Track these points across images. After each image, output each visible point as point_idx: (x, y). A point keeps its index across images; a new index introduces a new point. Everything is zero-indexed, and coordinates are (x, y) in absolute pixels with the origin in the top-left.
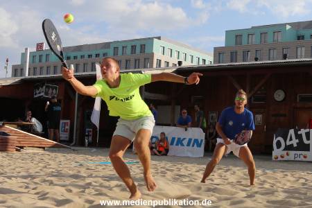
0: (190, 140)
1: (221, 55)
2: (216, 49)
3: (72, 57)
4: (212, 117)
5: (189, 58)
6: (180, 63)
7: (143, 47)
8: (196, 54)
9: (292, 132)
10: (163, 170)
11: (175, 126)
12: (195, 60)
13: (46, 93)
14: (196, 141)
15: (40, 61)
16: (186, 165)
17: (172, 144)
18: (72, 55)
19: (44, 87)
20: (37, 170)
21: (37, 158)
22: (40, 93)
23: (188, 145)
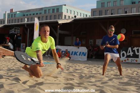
0: (80, 53)
1: (95, 12)
2: (92, 10)
3: (26, 15)
4: (91, 42)
5: (79, 14)
6: (75, 17)
7: (58, 10)
8: (83, 12)
9: (130, 49)
10: (68, 66)
11: (73, 46)
12: (82, 15)
13: (15, 32)
14: (83, 53)
15: (12, 17)
16: (79, 64)
17: (72, 54)
18: (26, 14)
19: (14, 29)
20: (12, 66)
21: (11, 61)
22: (12, 31)
23: (80, 55)
